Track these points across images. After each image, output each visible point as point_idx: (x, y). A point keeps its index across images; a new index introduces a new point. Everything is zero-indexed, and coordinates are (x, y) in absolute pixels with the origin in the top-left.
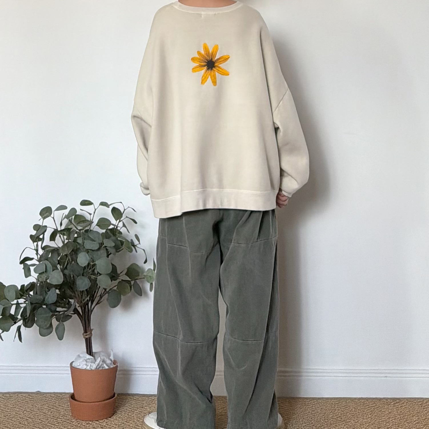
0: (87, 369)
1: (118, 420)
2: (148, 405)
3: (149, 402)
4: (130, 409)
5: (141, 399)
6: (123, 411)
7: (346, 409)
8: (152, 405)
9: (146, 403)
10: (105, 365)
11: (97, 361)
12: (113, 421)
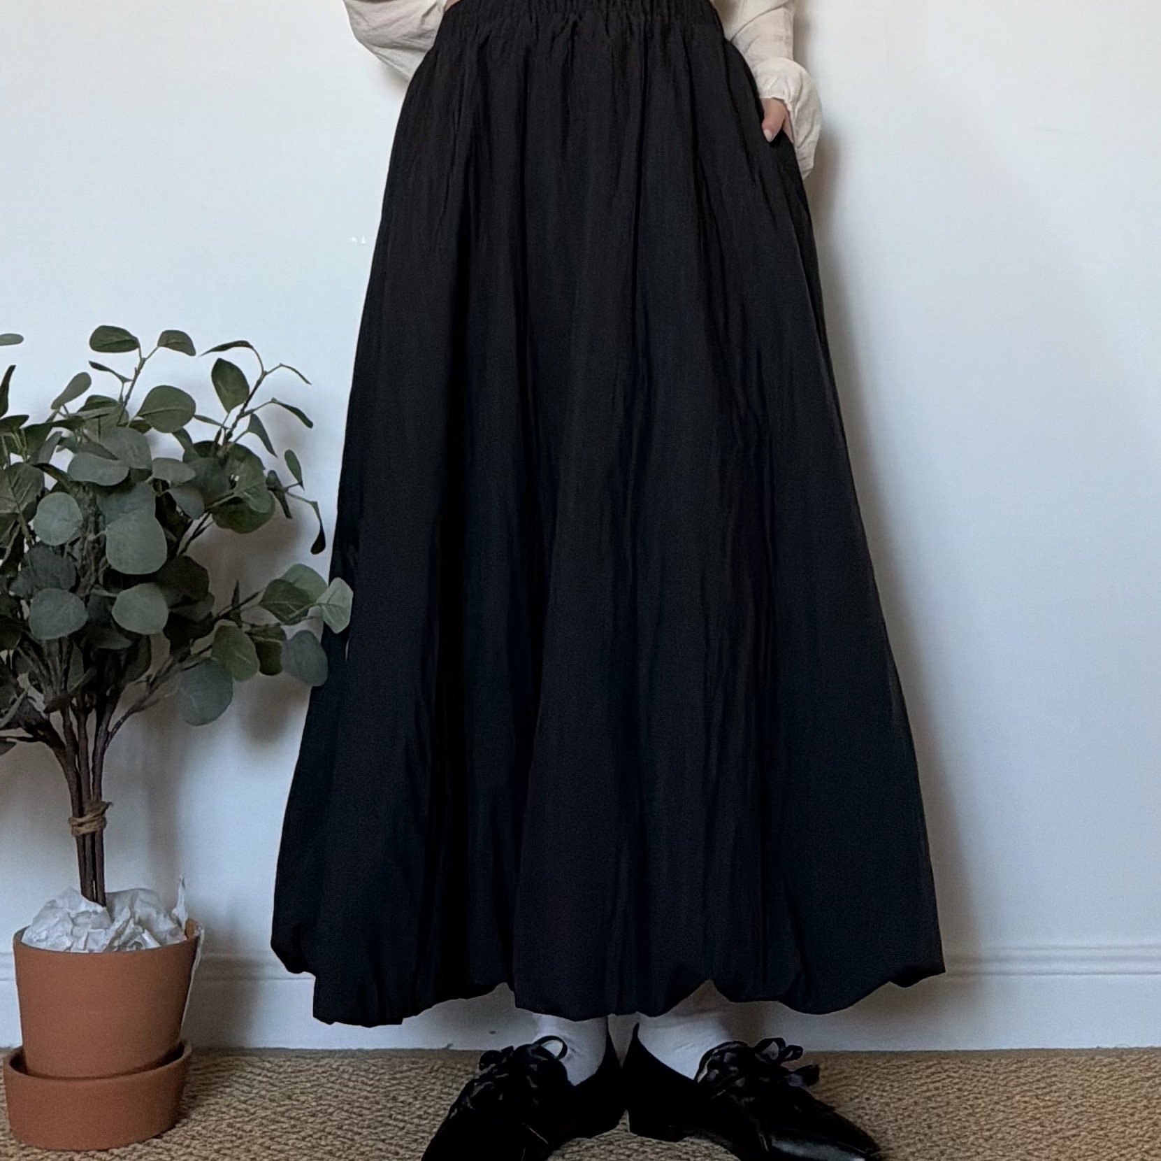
0: (72, 950)
1: (188, 1146)
2: (312, 1086)
3: (318, 1078)
4: (245, 1102)
5: (289, 1066)
6: (214, 1110)
7: (1051, 1092)
8: (331, 1088)
9: (310, 1081)
10: (146, 936)
11: (118, 921)
12: (169, 1150)
